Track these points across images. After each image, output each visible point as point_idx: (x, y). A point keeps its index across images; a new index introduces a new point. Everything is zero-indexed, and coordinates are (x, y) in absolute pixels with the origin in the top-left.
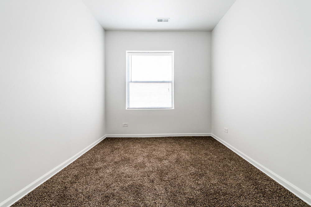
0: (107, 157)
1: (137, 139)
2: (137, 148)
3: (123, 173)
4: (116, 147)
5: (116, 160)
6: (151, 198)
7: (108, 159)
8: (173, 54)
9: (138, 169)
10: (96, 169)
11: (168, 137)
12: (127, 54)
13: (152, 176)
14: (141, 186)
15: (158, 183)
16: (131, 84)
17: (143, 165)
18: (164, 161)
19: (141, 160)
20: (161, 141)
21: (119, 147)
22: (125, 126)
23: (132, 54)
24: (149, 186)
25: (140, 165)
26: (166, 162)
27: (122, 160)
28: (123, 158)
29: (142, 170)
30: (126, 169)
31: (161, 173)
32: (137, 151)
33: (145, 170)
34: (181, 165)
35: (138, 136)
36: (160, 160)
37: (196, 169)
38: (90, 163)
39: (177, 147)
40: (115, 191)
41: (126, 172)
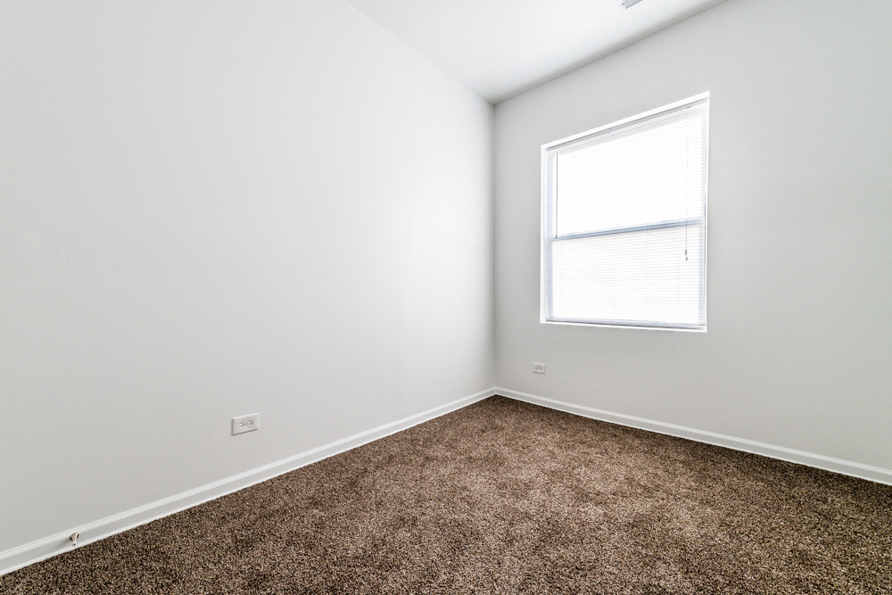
0: (464, 440)
1: (566, 416)
2: (545, 441)
3: (465, 488)
4: (498, 422)
5: (473, 454)
6: (474, 575)
7: (463, 445)
8: (707, 104)
9: (503, 495)
10: (427, 458)
11: (675, 438)
12: (544, 155)
13: (522, 528)
14: (477, 536)
15: (519, 553)
16: (556, 246)
17: (522, 490)
18: (591, 505)
19: (529, 477)
20: (637, 442)
21: (504, 424)
22: (539, 371)
23: (560, 149)
24: (493, 547)
25: (516, 487)
26: (593, 512)
27: (486, 459)
28: (491, 456)
29: (508, 501)
30: (478, 483)
31: (552, 532)
32: (537, 449)
33: (517, 505)
34: (637, 544)
35: (571, 409)
36: (582, 496)
37: (687, 584)
38: (427, 440)
39: (685, 481)
40: (423, 518)
41: (472, 489)
